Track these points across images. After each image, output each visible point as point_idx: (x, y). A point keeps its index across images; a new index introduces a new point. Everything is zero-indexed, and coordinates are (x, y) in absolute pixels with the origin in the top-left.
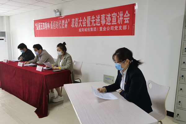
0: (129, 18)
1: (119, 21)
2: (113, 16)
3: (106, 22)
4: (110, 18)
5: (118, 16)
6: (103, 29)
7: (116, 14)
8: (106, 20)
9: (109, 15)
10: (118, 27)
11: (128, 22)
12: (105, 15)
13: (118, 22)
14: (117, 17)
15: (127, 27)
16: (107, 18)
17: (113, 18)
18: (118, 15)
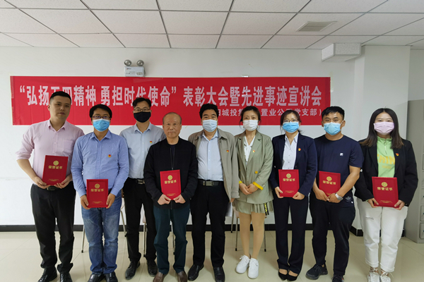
0: (320, 98)
1: (302, 101)
2: (292, 92)
3: (276, 101)
4: (285, 94)
5: (301, 93)
6: (268, 113)
7: (297, 89)
8: (276, 97)
9: (284, 89)
10: (302, 111)
11: (319, 104)
12: (274, 88)
13: (301, 103)
14: (298, 94)
15: (318, 112)
16: (278, 94)
17: (291, 95)
18: (300, 90)
